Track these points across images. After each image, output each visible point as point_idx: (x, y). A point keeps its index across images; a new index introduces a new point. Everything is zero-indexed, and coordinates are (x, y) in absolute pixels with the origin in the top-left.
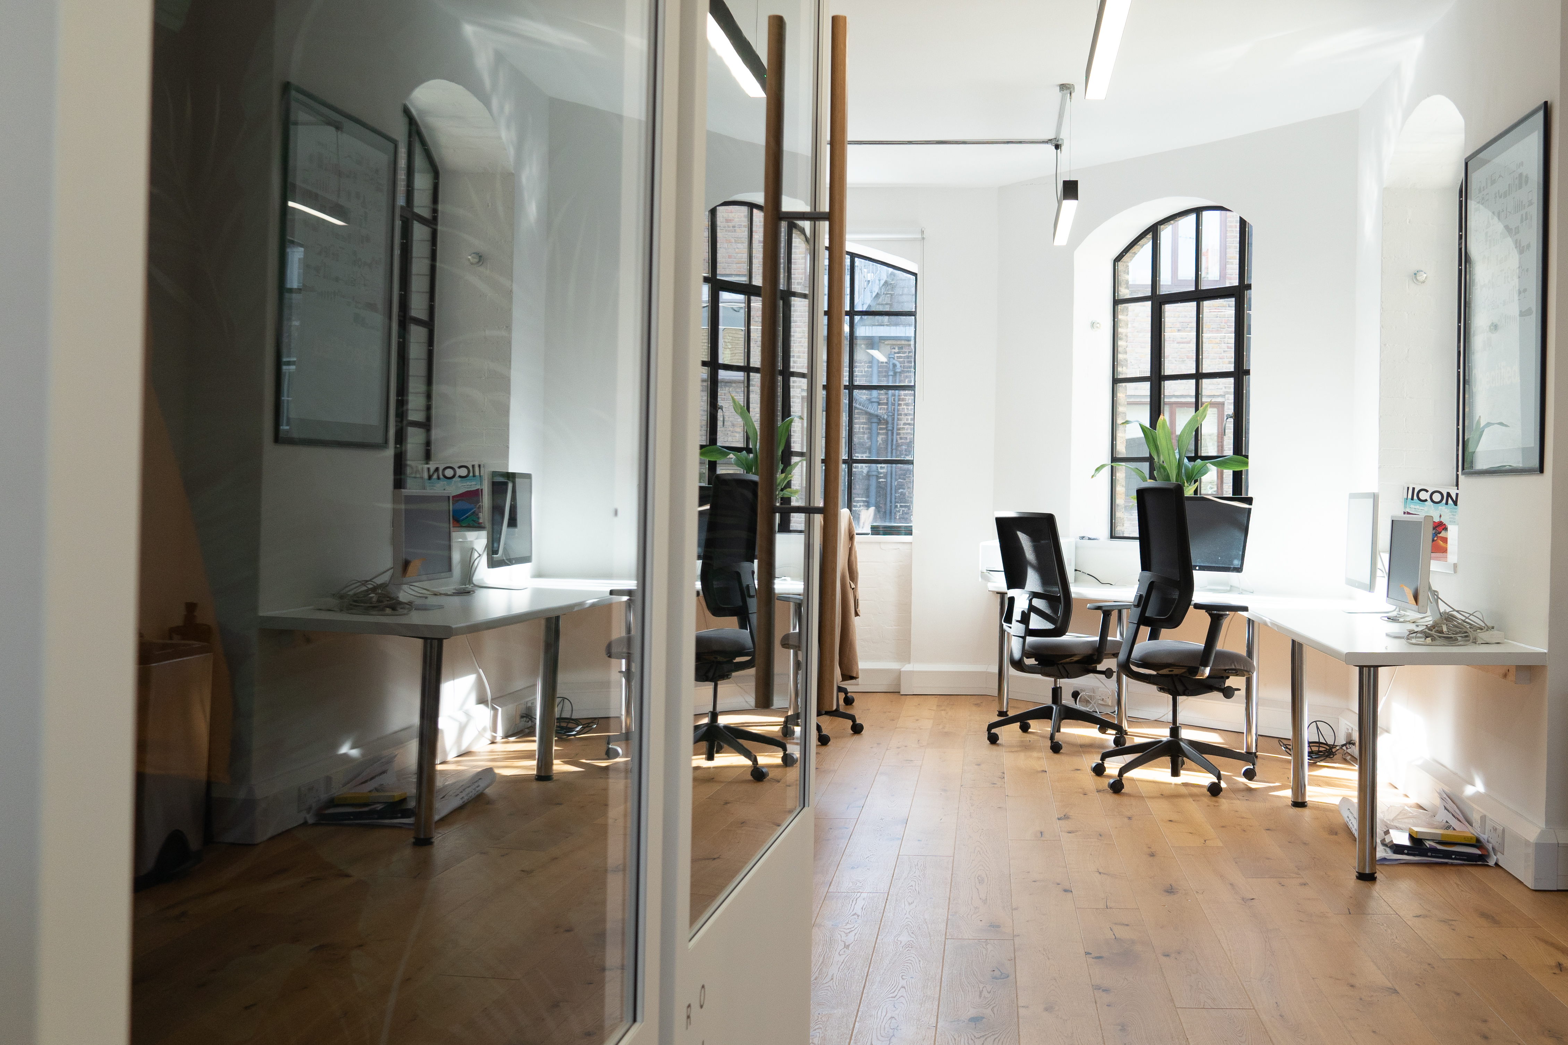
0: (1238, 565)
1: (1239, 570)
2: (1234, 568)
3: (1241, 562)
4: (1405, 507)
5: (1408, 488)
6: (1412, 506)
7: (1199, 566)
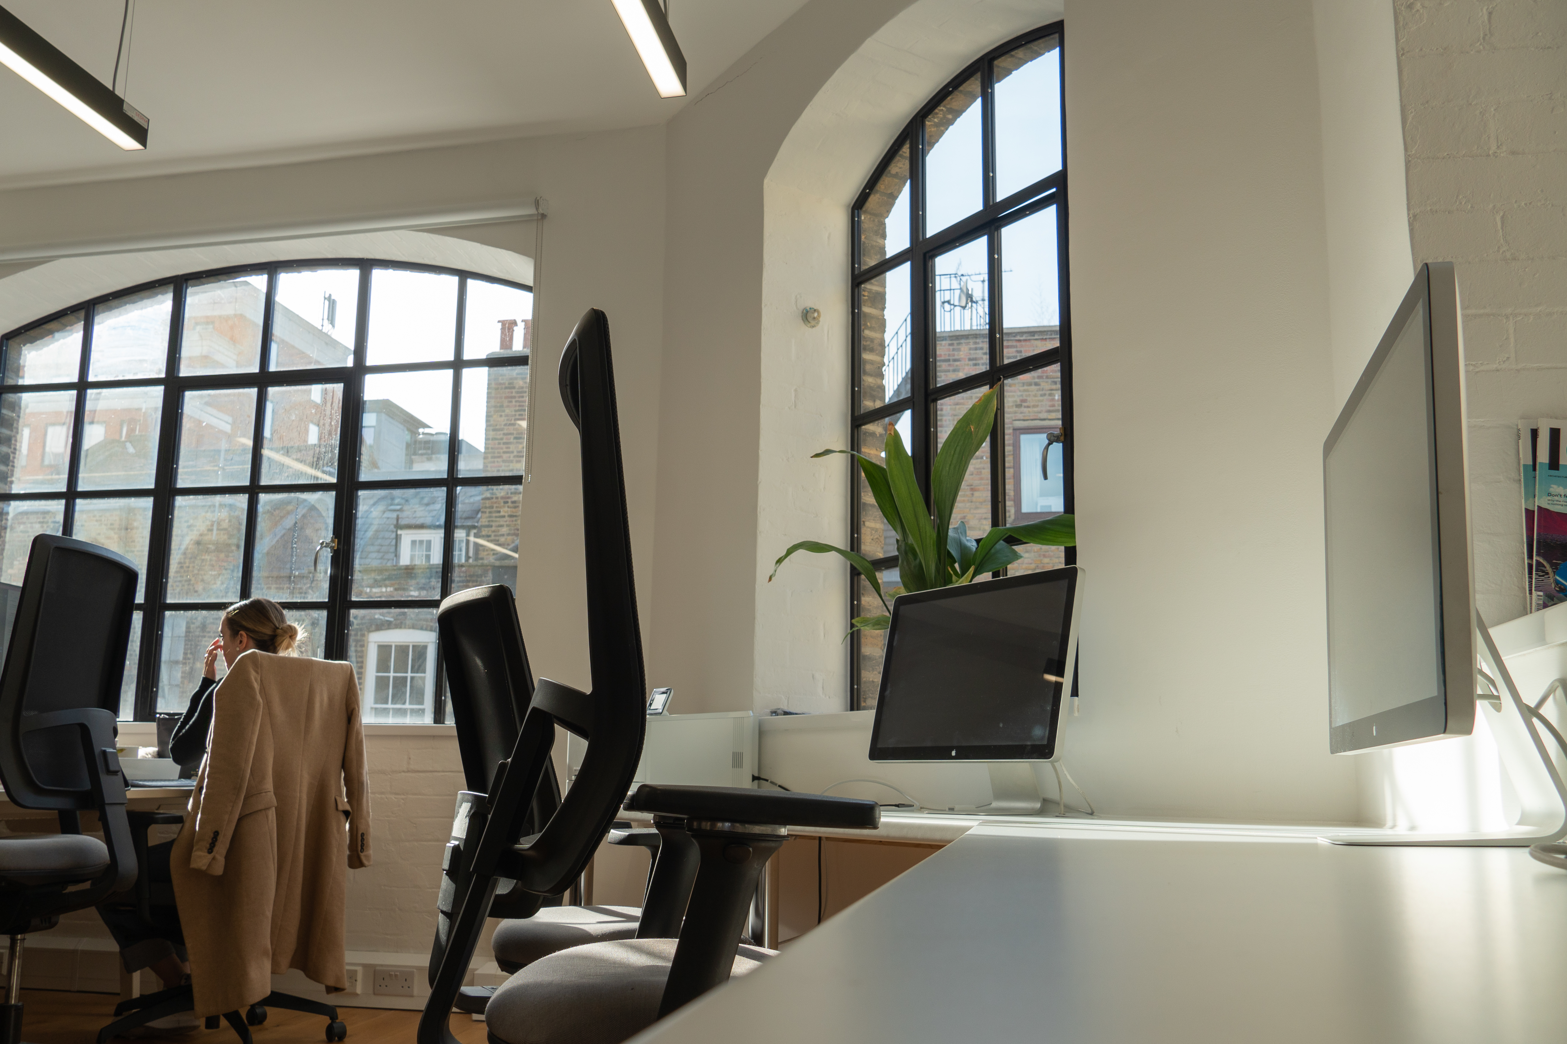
0: (1042, 738)
1: (1045, 750)
2: (1033, 746)
3: (1050, 731)
4: (1530, 493)
5: (1534, 433)
6: (1556, 489)
7: (957, 748)
